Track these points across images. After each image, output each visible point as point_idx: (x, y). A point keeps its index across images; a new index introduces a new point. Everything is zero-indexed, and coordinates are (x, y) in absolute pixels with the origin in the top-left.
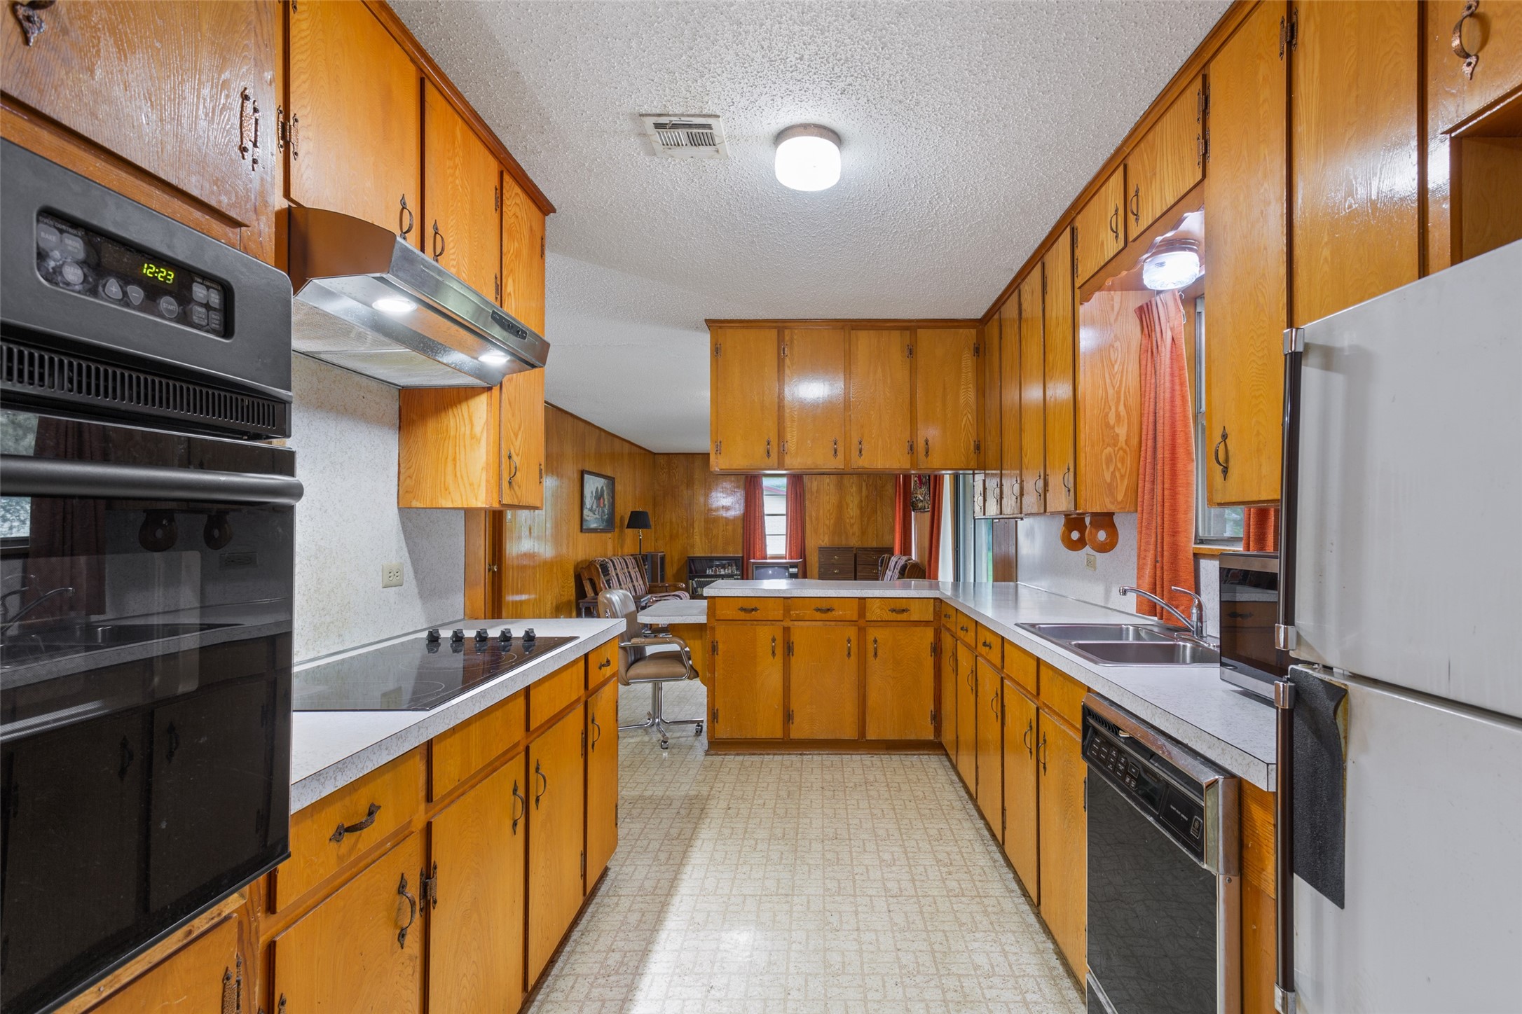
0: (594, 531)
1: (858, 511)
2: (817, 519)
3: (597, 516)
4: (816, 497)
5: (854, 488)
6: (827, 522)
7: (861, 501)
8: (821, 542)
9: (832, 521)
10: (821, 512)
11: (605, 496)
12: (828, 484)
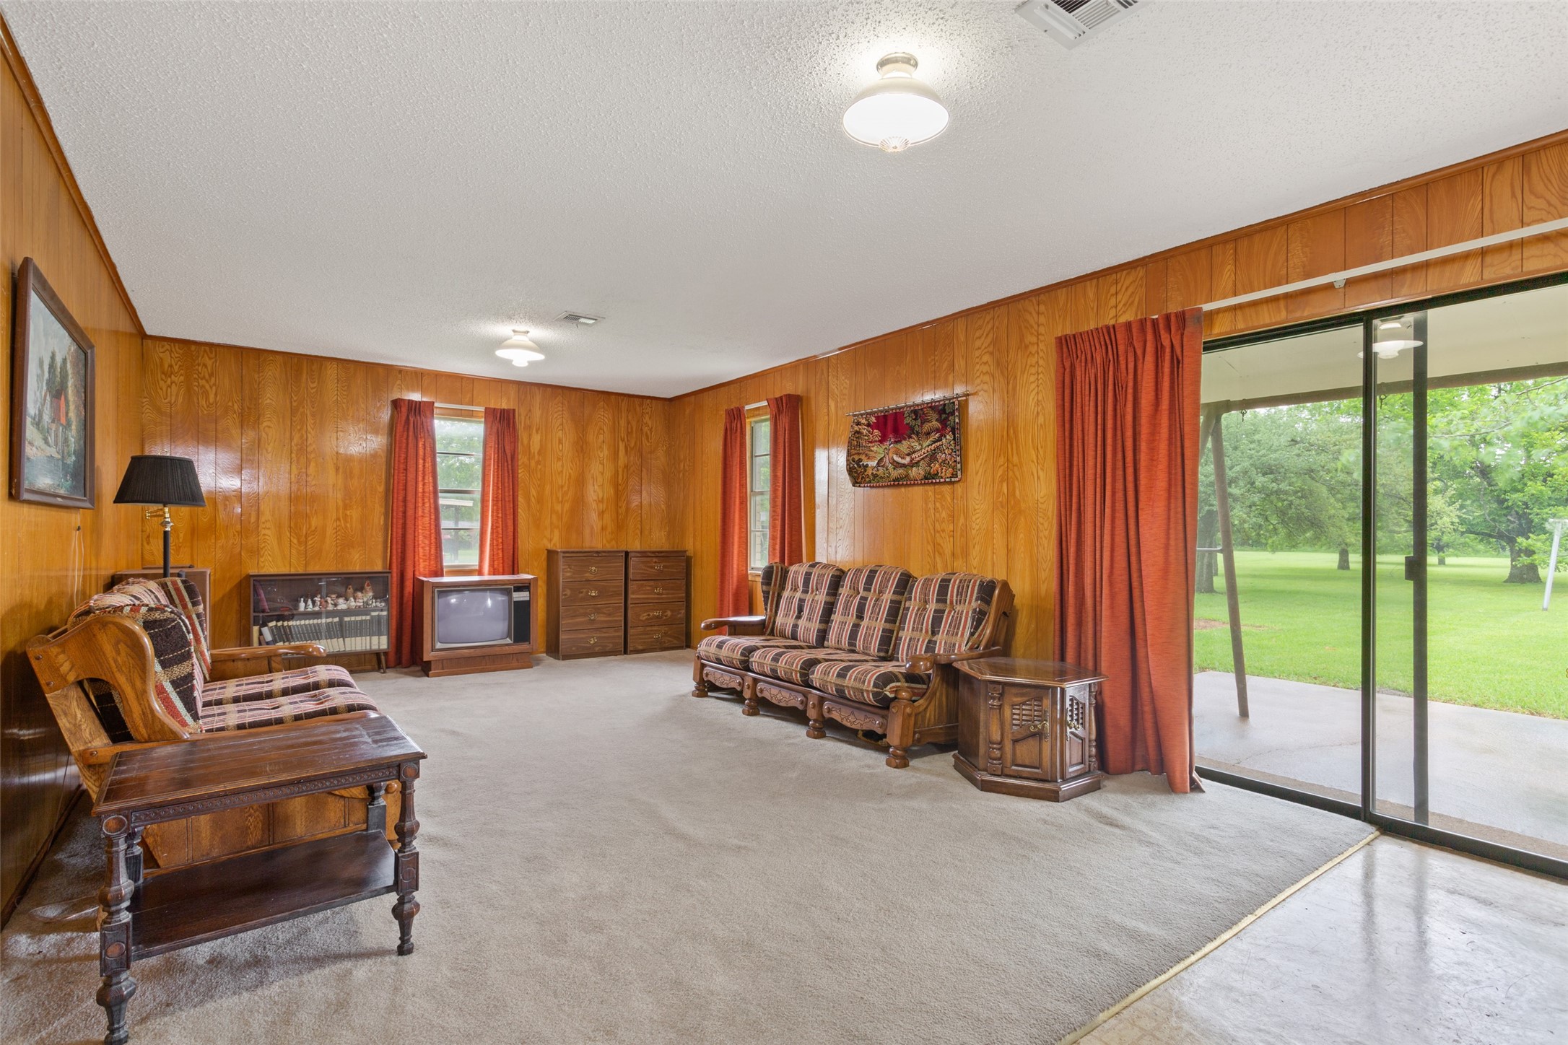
0: (46, 501)
1: (612, 491)
2: (540, 500)
3: (52, 451)
4: (538, 462)
5: (606, 452)
6: (558, 507)
7: (617, 472)
8: (545, 541)
9: (567, 506)
10: (548, 488)
11: (70, 391)
12: (560, 442)
